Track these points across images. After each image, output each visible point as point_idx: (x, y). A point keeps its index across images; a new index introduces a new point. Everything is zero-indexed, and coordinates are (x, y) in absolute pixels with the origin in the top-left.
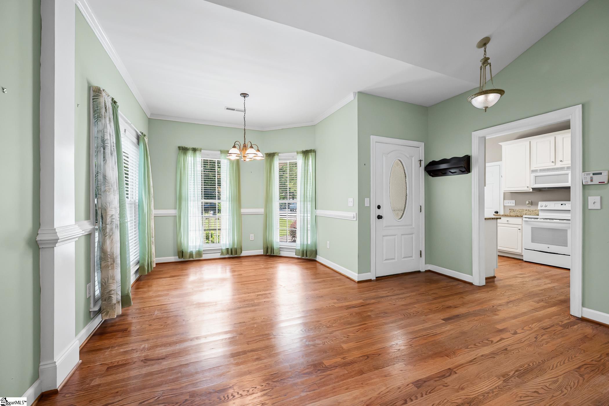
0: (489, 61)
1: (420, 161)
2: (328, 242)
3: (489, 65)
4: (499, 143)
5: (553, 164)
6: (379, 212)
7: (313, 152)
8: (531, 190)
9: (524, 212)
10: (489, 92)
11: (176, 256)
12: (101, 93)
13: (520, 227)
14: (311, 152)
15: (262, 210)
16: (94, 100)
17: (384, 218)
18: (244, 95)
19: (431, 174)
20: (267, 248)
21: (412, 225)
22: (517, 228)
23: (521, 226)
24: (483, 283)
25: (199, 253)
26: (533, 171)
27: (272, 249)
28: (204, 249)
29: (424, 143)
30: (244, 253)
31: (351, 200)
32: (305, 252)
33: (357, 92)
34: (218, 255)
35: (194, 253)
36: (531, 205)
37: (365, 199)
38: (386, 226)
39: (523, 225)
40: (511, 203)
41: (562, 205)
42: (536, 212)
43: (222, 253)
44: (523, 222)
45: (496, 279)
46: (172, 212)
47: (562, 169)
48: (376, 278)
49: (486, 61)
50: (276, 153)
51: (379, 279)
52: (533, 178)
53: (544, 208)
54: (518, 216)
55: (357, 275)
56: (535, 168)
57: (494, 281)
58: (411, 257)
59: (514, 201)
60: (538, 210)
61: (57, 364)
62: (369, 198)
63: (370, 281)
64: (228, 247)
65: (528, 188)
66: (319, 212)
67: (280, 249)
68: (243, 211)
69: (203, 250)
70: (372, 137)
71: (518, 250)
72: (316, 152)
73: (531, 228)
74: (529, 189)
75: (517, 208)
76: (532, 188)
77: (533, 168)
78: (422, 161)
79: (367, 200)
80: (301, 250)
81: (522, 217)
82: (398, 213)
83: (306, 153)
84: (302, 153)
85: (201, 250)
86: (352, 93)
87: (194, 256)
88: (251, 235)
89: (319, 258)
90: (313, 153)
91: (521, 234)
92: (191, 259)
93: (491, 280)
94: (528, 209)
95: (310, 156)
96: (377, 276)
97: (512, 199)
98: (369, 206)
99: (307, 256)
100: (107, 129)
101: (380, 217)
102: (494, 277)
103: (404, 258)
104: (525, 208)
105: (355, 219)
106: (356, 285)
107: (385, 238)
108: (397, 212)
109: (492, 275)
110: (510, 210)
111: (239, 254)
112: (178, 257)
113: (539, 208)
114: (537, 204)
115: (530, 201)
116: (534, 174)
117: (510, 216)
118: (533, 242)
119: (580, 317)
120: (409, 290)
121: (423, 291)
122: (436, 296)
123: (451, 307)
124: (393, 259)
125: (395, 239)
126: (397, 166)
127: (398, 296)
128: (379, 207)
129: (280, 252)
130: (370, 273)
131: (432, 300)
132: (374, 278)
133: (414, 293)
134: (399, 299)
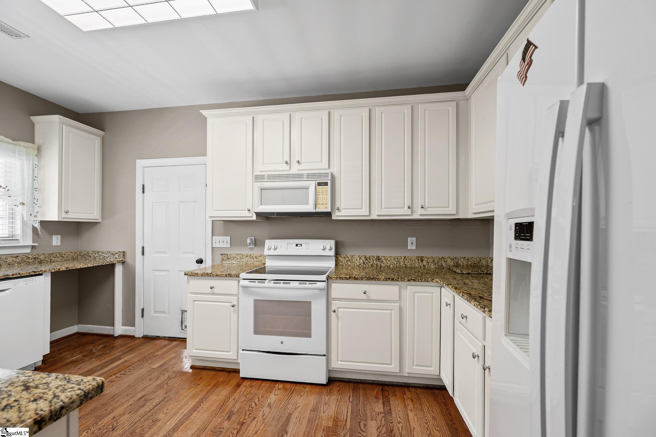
4: (201, 111)
5: (287, 167)
8: (254, 218)
9: (244, 260)
13: (234, 301)
22: (229, 304)
23: (237, 297)
26: (258, 178)
36: (253, 247)
39: (240, 296)
40: (223, 242)
41: (297, 245)
42: (260, 258)
44: (240, 288)
47: (299, 177)
52: (257, 191)
53: (272, 252)
54: (230, 275)
56: (260, 171)
59: (230, 237)
60: (265, 257)
65: (250, 213)
71: (231, 353)
73: (253, 303)
74: (250, 215)
75: (233, 252)
76: (256, 213)
77: (257, 173)
81: (238, 276)
91: (236, 315)
94: (250, 252)
97: (226, 235)
104: (246, 251)
110: (223, 256)
113: (266, 252)
114: (263, 245)
115: (253, 238)
116: (259, 184)
117: (217, 275)
118: (256, 332)
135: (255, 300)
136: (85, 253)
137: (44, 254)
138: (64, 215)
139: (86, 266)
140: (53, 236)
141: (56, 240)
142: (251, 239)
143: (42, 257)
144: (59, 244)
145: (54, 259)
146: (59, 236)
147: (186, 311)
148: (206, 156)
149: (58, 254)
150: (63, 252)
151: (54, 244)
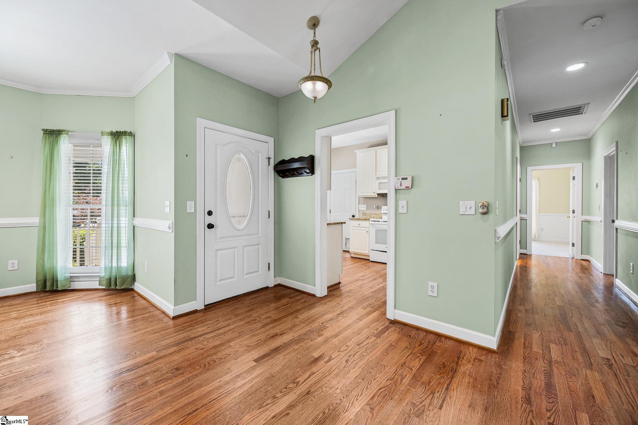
0: (319, 46)
1: (269, 158)
2: (146, 263)
3: (318, 50)
4: (354, 150)
6: (210, 220)
7: (128, 135)
8: (376, 196)
9: (373, 216)
10: (315, 79)
13: (368, 230)
14: (125, 135)
15: (36, 220)
17: (218, 226)
19: (280, 174)
20: (45, 281)
21: (258, 234)
22: (366, 231)
24: (325, 293)
26: (378, 178)
27: (54, 281)
29: (273, 139)
31: (167, 203)
32: (113, 280)
33: (173, 53)
36: (377, 209)
37: (187, 202)
38: (220, 238)
39: (370, 228)
40: (363, 207)
42: (380, 215)
44: (370, 225)
45: (341, 285)
48: (205, 306)
49: (315, 44)
50: (65, 130)
51: (209, 307)
52: (377, 184)
53: (385, 212)
54: (366, 219)
55: (172, 307)
57: (339, 288)
58: (257, 271)
59: (366, 205)
60: (382, 214)
62: (194, 202)
63: (195, 312)
66: (138, 221)
67: (71, 279)
70: (199, 120)
71: (366, 251)
72: (135, 136)
73: (375, 230)
74: (375, 195)
75: (368, 212)
76: (377, 194)
77: (378, 176)
78: (271, 159)
79: (190, 205)
80: (107, 277)
81: (369, 220)
82: (239, 220)
83: (117, 136)
84: (110, 134)
86: (167, 53)
88: (11, 261)
89: (138, 287)
90: (128, 137)
91: (368, 236)
93: (336, 287)
94: (375, 212)
95: (124, 140)
96: (206, 304)
97: (364, 204)
98: (193, 211)
99: (116, 285)
101: (210, 226)
102: (340, 283)
103: (247, 274)
104: (373, 212)
105: (171, 231)
106: (171, 322)
107: (219, 253)
109: (337, 282)
110: (363, 214)
113: (382, 212)
114: (381, 208)
115: (377, 205)
116: (378, 181)
117: (361, 219)
118: (376, 243)
119: (393, 319)
120: (239, 318)
121: (255, 317)
122: (268, 321)
123: (277, 335)
124: (231, 278)
125: (234, 252)
126: (239, 162)
127: (217, 332)
128: (210, 213)
129: (70, 284)
130: (195, 302)
131: (260, 329)
132: (200, 306)
133: (242, 323)
134: (216, 336)
135: (376, 230)
142: (376, 206)
147: (349, 239)
148: (356, 168)
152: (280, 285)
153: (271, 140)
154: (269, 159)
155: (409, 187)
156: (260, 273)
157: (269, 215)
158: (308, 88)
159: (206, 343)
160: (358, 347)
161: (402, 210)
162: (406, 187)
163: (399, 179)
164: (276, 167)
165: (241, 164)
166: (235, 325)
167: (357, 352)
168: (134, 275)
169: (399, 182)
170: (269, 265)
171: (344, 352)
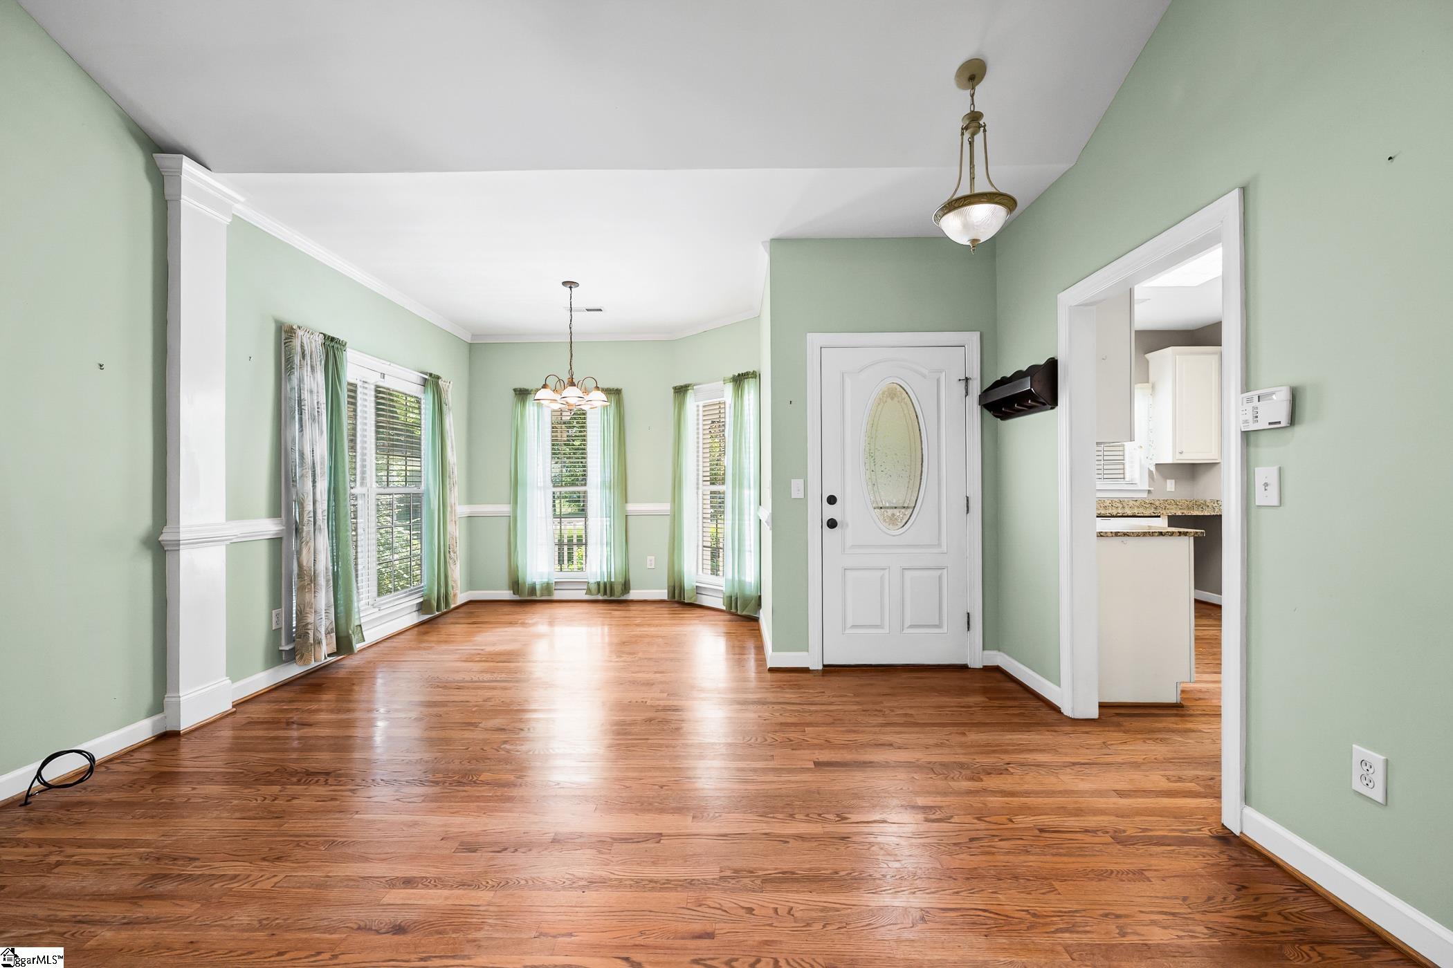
0: (983, 122)
1: (969, 380)
3: (981, 131)
6: (831, 512)
11: (506, 590)
12: (295, 333)
15: (666, 507)
16: (286, 345)
17: (847, 525)
18: (570, 284)
19: (996, 413)
20: (674, 586)
21: (939, 545)
24: (1091, 713)
25: (548, 588)
27: (683, 589)
28: (556, 580)
29: (979, 334)
30: (634, 594)
33: (769, 240)
34: (582, 595)
35: (538, 587)
37: (792, 480)
38: (853, 547)
43: (589, 591)
46: (505, 509)
48: (825, 666)
49: (974, 121)
50: (690, 385)
51: (831, 669)
55: (770, 653)
58: (939, 626)
61: (181, 699)
62: (802, 480)
63: (805, 670)
64: (599, 580)
67: (697, 589)
68: (631, 507)
69: (556, 582)
70: (810, 336)
72: (761, 377)
78: (970, 382)
79: (797, 485)
80: (731, 594)
82: (893, 515)
83: (738, 382)
84: (732, 380)
85: (551, 582)
86: (760, 241)
87: (538, 592)
88: (649, 558)
89: (761, 617)
92: (534, 598)
95: (745, 387)
96: (825, 663)
98: (803, 497)
100: (304, 384)
101: (832, 524)
103: (914, 626)
105: (769, 527)
106: (761, 674)
107: (851, 574)
108: (890, 512)
109: (1170, 700)
111: (619, 594)
112: (512, 592)
119: (1238, 833)
120: (857, 699)
121: (885, 707)
122: (902, 720)
123: (891, 745)
124: (876, 627)
125: (882, 578)
126: (892, 399)
127: (806, 707)
128: (832, 500)
129: (697, 598)
130: (805, 654)
131: (874, 726)
132: (816, 665)
133: (855, 708)
134: (798, 711)
136: (1202, 502)
137: (1159, 500)
138: (1178, 456)
139: (1202, 514)
140: (1168, 481)
141: (1170, 485)
143: (1157, 503)
144: (1173, 490)
145: (1168, 507)
146: (1173, 481)
149: (1173, 502)
150: (1178, 499)
151: (1168, 490)
152: (997, 669)
153: (973, 339)
154: (967, 382)
155: (1280, 423)
156: (945, 629)
157: (968, 507)
158: (954, 227)
159: (778, 714)
160: (1037, 832)
161: (1265, 497)
162: (1270, 424)
163: (1250, 400)
164: (984, 394)
165: (898, 402)
166: (839, 707)
167: (1022, 839)
168: (760, 597)
169: (1249, 407)
170: (968, 617)
171: (987, 824)
